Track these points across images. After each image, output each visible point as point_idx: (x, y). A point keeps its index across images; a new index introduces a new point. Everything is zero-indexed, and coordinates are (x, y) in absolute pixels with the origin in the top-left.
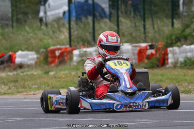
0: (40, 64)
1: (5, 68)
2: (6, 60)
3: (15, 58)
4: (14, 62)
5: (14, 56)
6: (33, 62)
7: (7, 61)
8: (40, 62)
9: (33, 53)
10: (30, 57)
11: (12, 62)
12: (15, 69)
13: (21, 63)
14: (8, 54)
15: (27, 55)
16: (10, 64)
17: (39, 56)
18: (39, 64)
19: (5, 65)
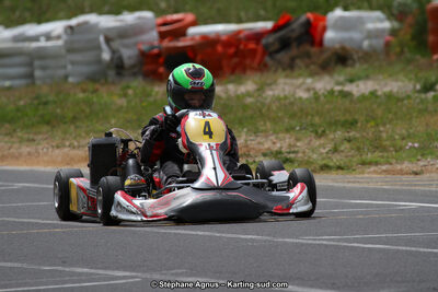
0: (402, 52)
1: (293, 59)
2: (294, 35)
3: (324, 29)
4: (321, 44)
5: (321, 24)
6: (379, 43)
7: (300, 40)
8: (402, 45)
9: (378, 14)
10: (370, 26)
11: (313, 43)
12: (325, 68)
13: (343, 48)
14: (303, 18)
15: (361, 21)
16: (307, 48)
17: (396, 25)
18: (398, 49)
19: (294, 51)
